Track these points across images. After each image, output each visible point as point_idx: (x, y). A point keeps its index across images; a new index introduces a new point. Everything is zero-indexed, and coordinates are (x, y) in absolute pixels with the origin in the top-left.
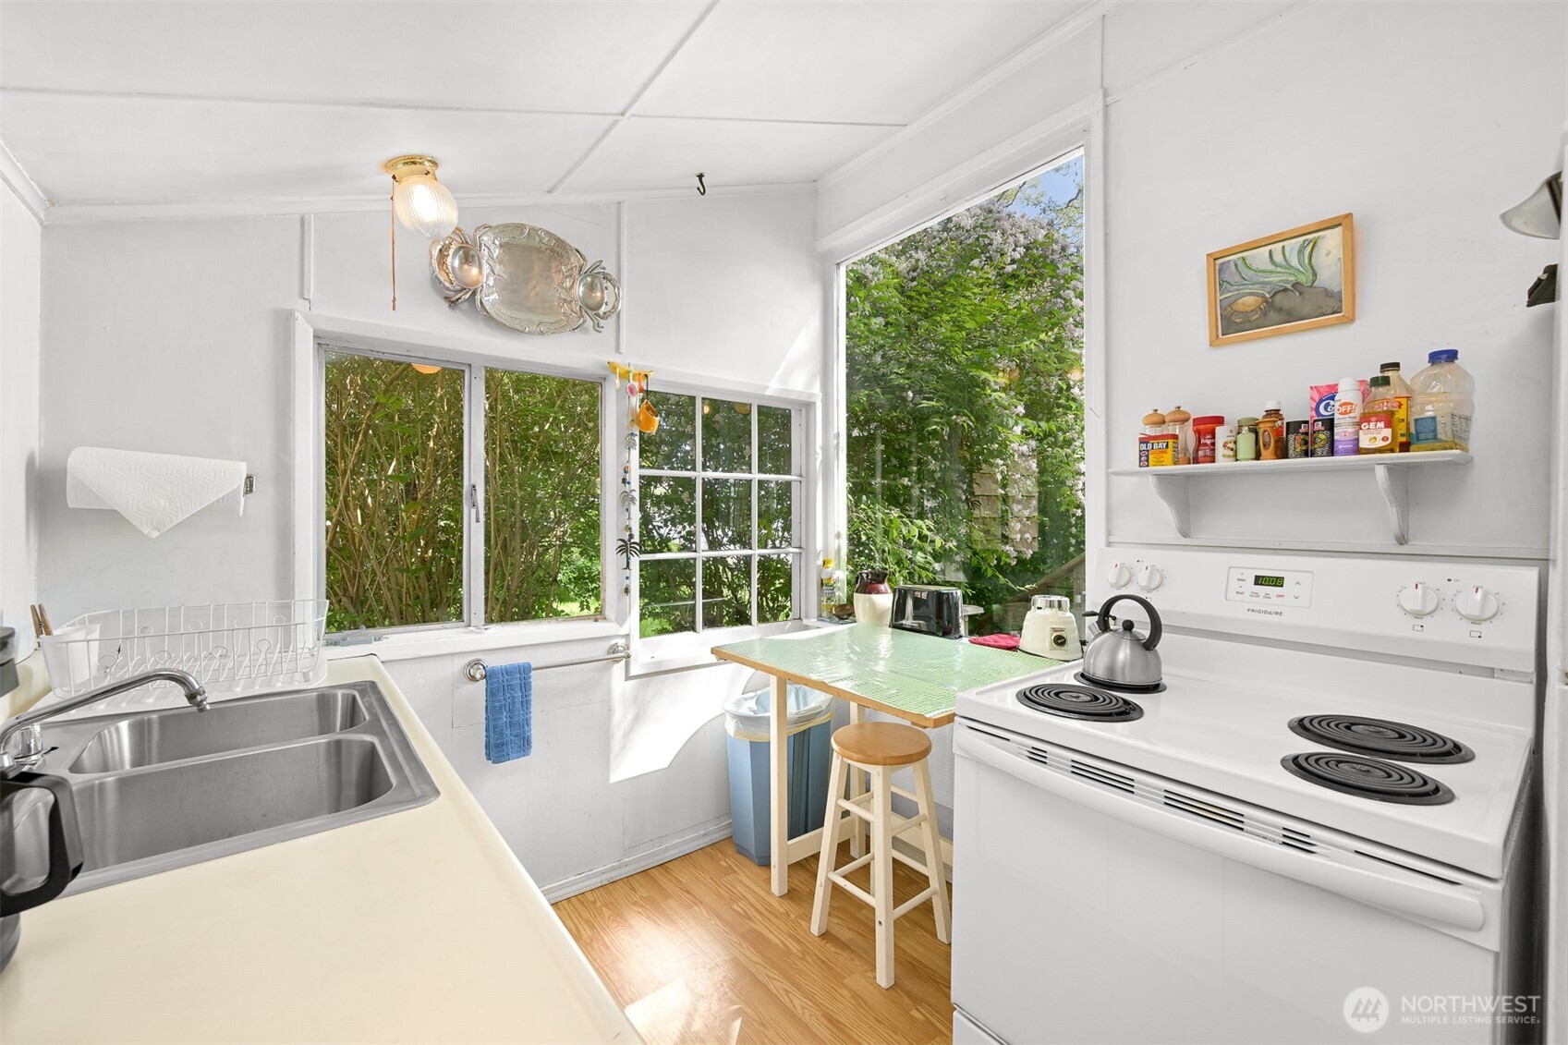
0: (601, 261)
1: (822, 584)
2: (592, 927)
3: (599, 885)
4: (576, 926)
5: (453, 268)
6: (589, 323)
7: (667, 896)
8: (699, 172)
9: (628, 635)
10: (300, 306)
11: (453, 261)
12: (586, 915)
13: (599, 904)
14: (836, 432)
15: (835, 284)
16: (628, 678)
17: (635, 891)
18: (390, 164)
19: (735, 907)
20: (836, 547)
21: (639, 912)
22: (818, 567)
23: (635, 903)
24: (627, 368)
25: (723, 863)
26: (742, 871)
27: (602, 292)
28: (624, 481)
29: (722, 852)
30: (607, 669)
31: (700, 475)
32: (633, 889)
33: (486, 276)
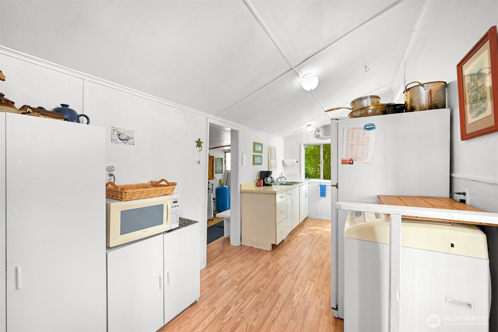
5: (317, 133)
33: (321, 134)
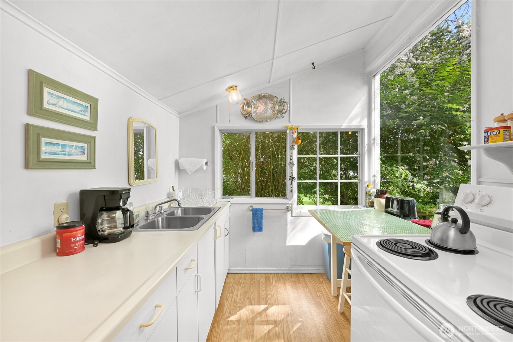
0: (283, 98)
1: (367, 194)
2: (276, 283)
3: (283, 273)
4: (273, 281)
5: (245, 109)
6: (279, 116)
7: (299, 282)
8: (312, 63)
9: (292, 204)
10: (216, 125)
11: (246, 108)
12: (276, 279)
13: (281, 278)
14: (373, 138)
15: (373, 83)
16: (292, 216)
17: (292, 278)
18: (227, 90)
19: (318, 293)
20: (373, 180)
21: (290, 284)
22: (365, 187)
23: (290, 281)
24: (292, 127)
25: (321, 280)
26: (325, 283)
27: (283, 106)
28: (290, 159)
29: (322, 277)
30: (286, 213)
31: (318, 156)
32: (291, 277)
33: (253, 109)
